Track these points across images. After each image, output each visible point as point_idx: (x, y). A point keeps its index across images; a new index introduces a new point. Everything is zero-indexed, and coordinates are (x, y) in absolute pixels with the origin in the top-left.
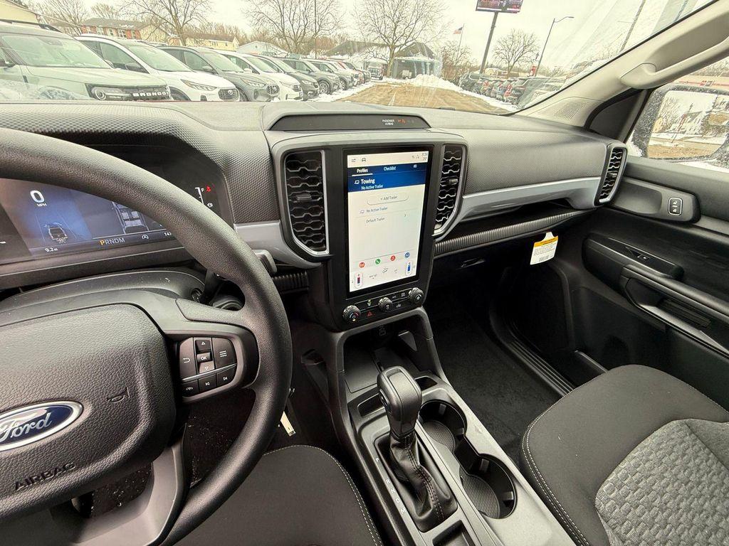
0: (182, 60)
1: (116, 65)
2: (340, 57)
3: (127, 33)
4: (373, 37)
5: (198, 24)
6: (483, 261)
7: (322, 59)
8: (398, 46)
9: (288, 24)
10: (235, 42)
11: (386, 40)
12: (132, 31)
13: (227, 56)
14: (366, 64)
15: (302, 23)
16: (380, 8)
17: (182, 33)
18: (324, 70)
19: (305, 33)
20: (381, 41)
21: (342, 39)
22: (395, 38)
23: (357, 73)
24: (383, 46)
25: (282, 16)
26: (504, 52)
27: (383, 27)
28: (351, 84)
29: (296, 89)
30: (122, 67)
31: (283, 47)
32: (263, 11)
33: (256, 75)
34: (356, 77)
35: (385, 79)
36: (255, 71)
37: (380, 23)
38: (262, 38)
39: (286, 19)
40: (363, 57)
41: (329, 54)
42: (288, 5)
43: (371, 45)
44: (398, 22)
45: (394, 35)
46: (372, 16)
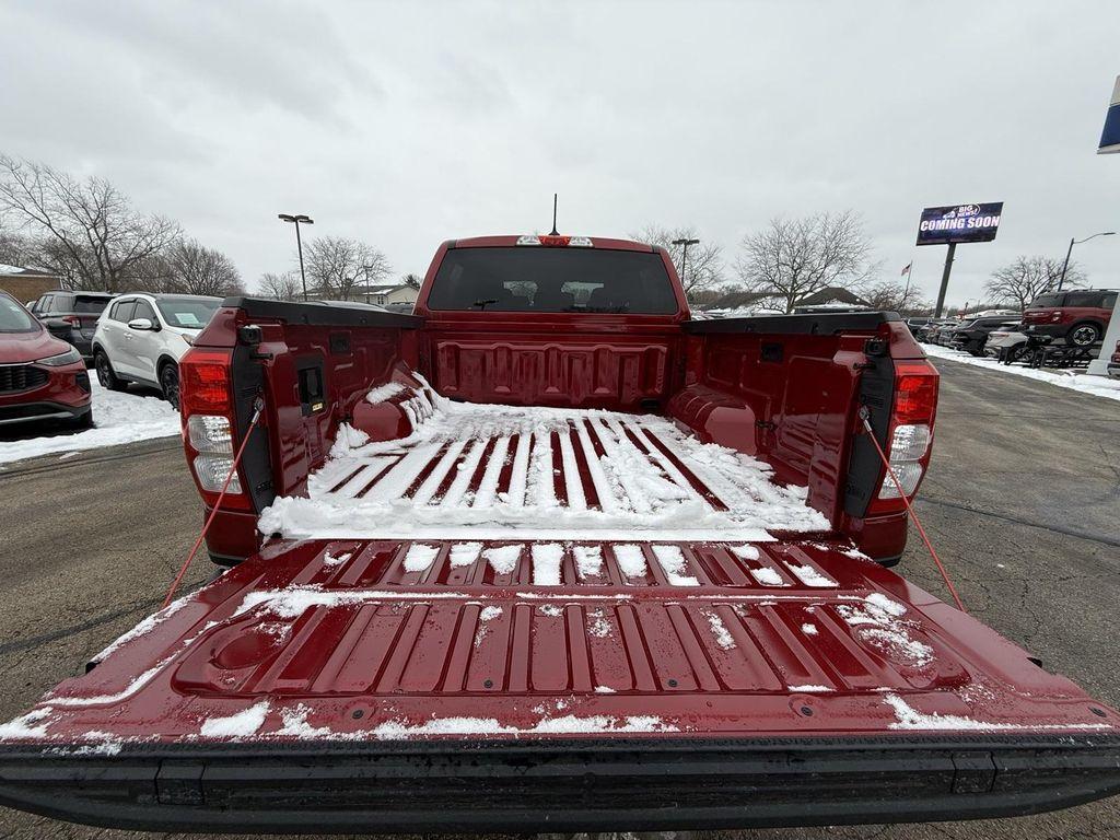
4: (764, 287)
8: (800, 294)
11: (782, 289)
20: (775, 290)
22: (795, 285)
24: (777, 295)
26: (1008, 287)
27: (778, 275)
43: (761, 295)
45: (795, 282)
46: (762, 265)
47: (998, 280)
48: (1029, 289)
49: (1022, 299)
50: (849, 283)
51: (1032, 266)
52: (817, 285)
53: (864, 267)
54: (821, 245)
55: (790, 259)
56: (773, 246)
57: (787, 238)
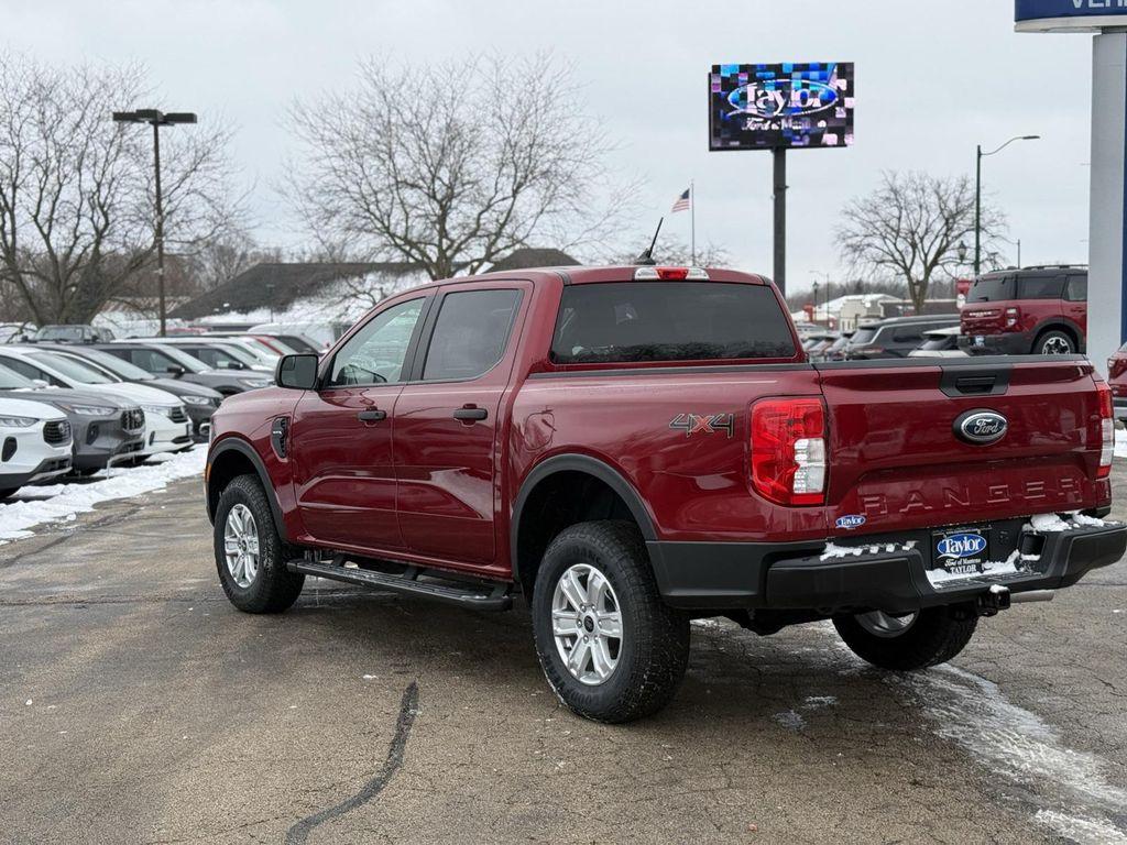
4: (363, 246)
11: (414, 251)
16: (376, 163)
20: (397, 257)
21: (225, 254)
22: (445, 243)
24: (404, 269)
26: (878, 242)
27: (397, 214)
29: (176, 416)
37: (385, 206)
44: (450, 197)
45: (443, 233)
46: (354, 188)
47: (856, 227)
48: (914, 246)
49: (907, 271)
50: (572, 237)
51: (911, 195)
52: (501, 243)
53: (599, 196)
54: (492, 138)
55: (424, 170)
56: (374, 136)
57: (408, 116)
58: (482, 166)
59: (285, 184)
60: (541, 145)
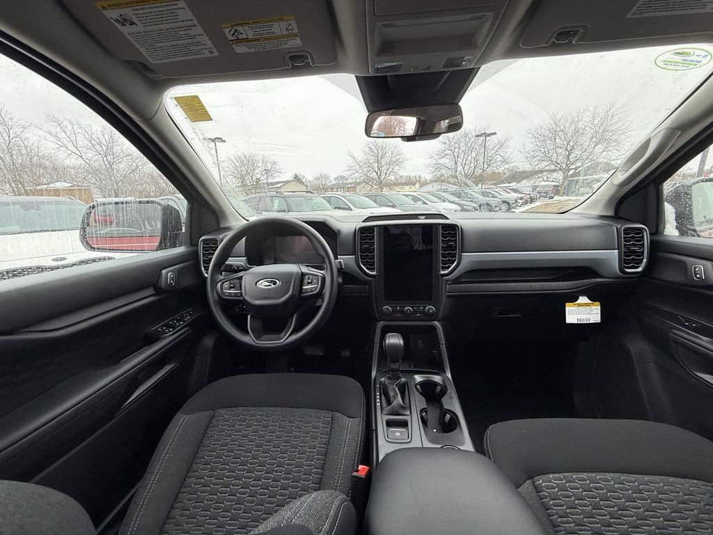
0: (375, 201)
1: (336, 208)
2: (507, 185)
3: (349, 189)
4: (542, 165)
5: (393, 178)
6: (520, 315)
7: (488, 188)
8: (573, 169)
9: (460, 168)
10: (417, 185)
11: (558, 166)
12: (352, 188)
13: (405, 195)
14: (535, 188)
15: (472, 165)
16: (550, 142)
17: (381, 184)
18: (487, 196)
19: (474, 171)
20: (553, 167)
21: (511, 171)
22: (569, 162)
23: (522, 196)
24: (554, 171)
25: (456, 163)
27: (555, 155)
28: (515, 205)
30: (339, 208)
31: (454, 184)
32: (440, 162)
33: (424, 206)
34: (521, 199)
35: (556, 198)
36: (425, 203)
37: (551, 154)
38: (438, 180)
39: (459, 164)
40: (531, 182)
41: (495, 184)
42: (461, 156)
43: (541, 171)
45: (568, 159)
46: (542, 149)
52: (587, 161)
55: (565, 143)
56: (550, 135)
57: (562, 127)
58: (585, 140)
59: (522, 150)
60: (607, 131)
